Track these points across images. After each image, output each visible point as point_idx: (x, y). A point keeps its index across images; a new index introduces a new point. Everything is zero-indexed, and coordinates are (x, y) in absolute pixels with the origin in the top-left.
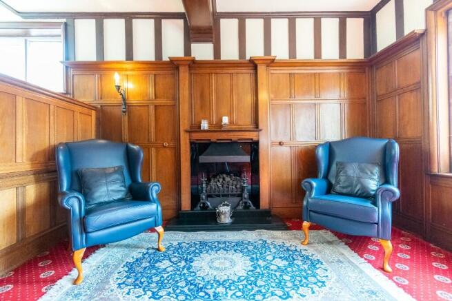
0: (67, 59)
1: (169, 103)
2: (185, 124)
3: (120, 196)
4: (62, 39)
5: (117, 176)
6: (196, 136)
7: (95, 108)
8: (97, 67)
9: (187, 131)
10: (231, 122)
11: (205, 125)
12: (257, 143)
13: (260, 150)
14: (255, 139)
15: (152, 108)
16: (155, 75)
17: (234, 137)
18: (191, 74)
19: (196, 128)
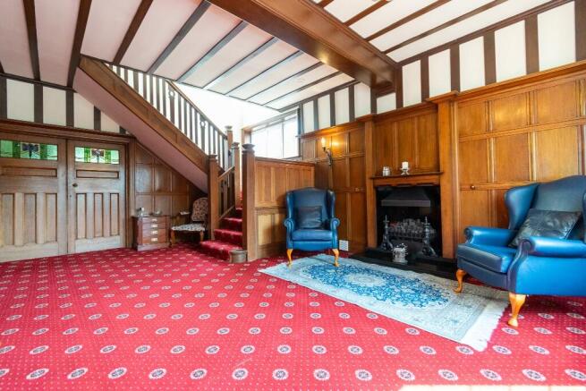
0: (299, 133)
1: (360, 154)
2: (370, 172)
3: (317, 226)
4: (297, 119)
5: (317, 212)
6: (379, 182)
7: (313, 165)
8: (315, 135)
9: (371, 178)
10: (412, 167)
11: (386, 172)
12: (439, 186)
13: (442, 195)
14: (435, 182)
15: (347, 161)
16: (349, 134)
17: (413, 181)
19: (379, 175)
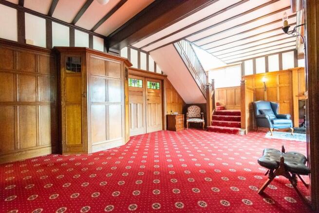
1: (287, 85)
2: (296, 93)
6: (302, 98)
9: (297, 96)
15: (278, 88)
16: (279, 75)
18: (298, 73)
